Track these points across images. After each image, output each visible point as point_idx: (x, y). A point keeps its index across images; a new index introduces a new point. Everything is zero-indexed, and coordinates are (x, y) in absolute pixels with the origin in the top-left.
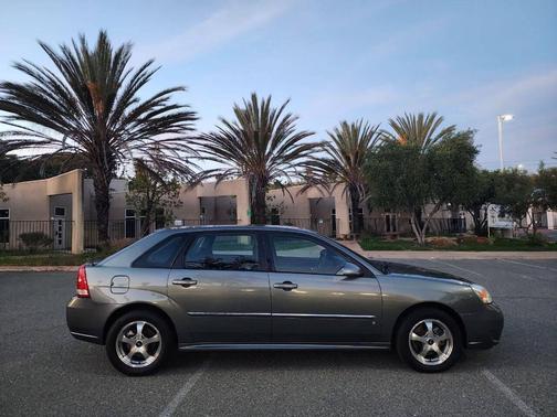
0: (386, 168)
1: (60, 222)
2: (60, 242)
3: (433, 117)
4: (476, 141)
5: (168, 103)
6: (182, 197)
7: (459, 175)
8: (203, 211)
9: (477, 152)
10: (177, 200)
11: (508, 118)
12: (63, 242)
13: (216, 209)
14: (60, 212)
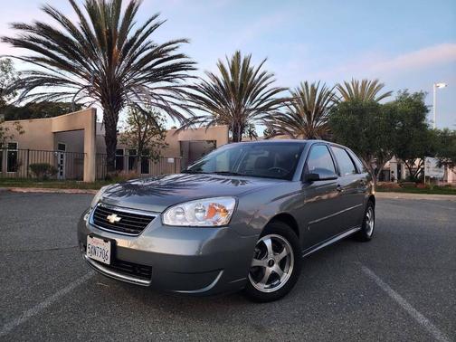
0: (354, 121)
1: (62, 157)
2: (61, 174)
3: (375, 83)
4: (426, 102)
5: (172, 54)
6: (167, 140)
7: (415, 130)
8: (182, 152)
9: (427, 111)
10: (163, 142)
11: (442, 86)
12: (64, 173)
13: (190, 153)
14: (62, 147)
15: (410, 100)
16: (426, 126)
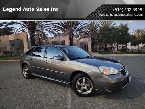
1: (13, 48)
10: (47, 42)
14: (12, 45)
15: (124, 26)
16: (128, 34)
